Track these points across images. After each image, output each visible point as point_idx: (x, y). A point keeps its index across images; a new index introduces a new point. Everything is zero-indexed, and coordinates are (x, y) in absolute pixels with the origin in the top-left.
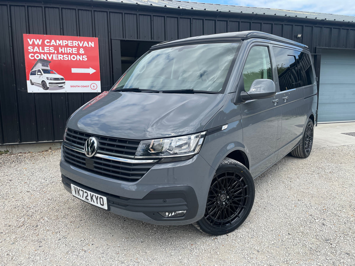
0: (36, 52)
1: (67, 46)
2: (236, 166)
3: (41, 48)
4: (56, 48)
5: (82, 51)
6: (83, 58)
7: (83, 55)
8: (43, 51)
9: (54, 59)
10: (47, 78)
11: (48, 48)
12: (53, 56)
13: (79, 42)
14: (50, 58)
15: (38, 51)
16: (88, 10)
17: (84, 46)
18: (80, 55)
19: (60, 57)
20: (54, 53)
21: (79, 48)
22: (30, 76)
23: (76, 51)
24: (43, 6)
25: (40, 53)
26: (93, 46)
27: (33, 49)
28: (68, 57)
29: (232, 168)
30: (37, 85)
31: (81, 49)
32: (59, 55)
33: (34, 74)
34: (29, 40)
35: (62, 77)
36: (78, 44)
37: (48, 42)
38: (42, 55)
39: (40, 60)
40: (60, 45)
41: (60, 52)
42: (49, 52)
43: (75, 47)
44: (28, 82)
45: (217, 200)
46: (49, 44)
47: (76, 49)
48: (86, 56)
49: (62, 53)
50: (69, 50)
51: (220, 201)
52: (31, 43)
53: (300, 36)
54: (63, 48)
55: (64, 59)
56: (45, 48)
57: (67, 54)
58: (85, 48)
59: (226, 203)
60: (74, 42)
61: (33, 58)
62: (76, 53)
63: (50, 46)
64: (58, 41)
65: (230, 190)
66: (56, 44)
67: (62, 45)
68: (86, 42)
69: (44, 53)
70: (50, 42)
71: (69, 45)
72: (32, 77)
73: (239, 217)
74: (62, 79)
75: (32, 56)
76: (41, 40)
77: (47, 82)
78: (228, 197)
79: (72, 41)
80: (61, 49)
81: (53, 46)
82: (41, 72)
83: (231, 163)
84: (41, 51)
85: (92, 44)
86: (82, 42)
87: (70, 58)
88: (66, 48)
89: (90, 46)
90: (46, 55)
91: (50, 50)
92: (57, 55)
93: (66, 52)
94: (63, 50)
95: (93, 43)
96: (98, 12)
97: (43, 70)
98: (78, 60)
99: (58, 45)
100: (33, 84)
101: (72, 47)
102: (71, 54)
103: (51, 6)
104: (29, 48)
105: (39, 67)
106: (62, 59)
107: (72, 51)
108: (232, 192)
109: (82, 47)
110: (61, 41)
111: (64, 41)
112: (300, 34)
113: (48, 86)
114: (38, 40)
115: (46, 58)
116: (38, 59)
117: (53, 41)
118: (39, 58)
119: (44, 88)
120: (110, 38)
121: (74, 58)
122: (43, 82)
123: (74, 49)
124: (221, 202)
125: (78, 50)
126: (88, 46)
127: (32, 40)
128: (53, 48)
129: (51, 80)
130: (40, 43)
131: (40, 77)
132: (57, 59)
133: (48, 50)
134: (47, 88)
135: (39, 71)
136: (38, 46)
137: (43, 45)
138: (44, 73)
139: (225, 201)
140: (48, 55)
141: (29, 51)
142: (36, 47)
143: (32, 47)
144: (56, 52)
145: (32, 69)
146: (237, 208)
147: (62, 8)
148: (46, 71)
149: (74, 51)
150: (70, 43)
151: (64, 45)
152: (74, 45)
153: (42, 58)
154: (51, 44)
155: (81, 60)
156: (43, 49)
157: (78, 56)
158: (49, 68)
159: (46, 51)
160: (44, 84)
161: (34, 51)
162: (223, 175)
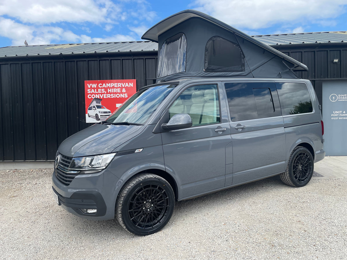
0: (93, 93)
1: (113, 87)
2: (159, 180)
3: (96, 90)
4: (106, 89)
5: (124, 90)
6: (124, 96)
7: (124, 93)
8: (97, 92)
9: (104, 97)
10: (99, 111)
11: (101, 89)
12: (103, 95)
13: (122, 84)
14: (102, 97)
15: (94, 92)
16: (130, 59)
17: (125, 86)
18: (122, 93)
19: (109, 96)
20: (104, 93)
21: (122, 88)
22: (88, 111)
23: (120, 90)
24: (98, 59)
25: (95, 94)
26: (132, 86)
27: (91, 91)
28: (114, 95)
29: (156, 182)
30: (92, 117)
31: (123, 89)
32: (108, 95)
33: (90, 109)
34: (88, 85)
35: (110, 111)
36: (122, 86)
37: (100, 86)
38: (96, 95)
39: (95, 98)
40: (108, 87)
41: (109, 92)
42: (101, 92)
43: (119, 87)
44: (87, 115)
45: (142, 206)
46: (101, 87)
47: (120, 89)
48: (127, 94)
49: (110, 93)
50: (115, 90)
51: (145, 207)
52: (89, 87)
53: (336, 61)
54: (111, 89)
55: (111, 97)
56: (99, 90)
57: (114, 93)
58: (126, 88)
59: (150, 210)
60: (119, 84)
61: (91, 98)
62: (120, 92)
63: (102, 88)
64: (107, 84)
65: (153, 199)
66: (106, 86)
67: (110, 87)
68: (127, 84)
69: (98, 94)
70: (102, 85)
71: (115, 86)
72: (89, 112)
73: (160, 223)
74: (109, 112)
75: (90, 96)
76: (96, 84)
77: (99, 115)
78: (152, 205)
79: (117, 84)
80: (110, 90)
81: (104, 88)
82: (95, 108)
83: (155, 177)
84: (96, 92)
85: (131, 85)
86: (125, 84)
87: (116, 96)
88: (112, 89)
89: (130, 86)
90: (99, 95)
91: (102, 91)
92: (106, 95)
93: (113, 92)
94: (111, 91)
95: (132, 83)
96: (137, 60)
97: (96, 106)
98: (121, 97)
99: (107, 87)
100: (90, 117)
101: (117, 88)
102: (116, 93)
103: (103, 59)
104: (88, 90)
105: (94, 104)
106: (110, 97)
107: (117, 91)
108: (155, 201)
109: (124, 87)
110: (110, 84)
111: (112, 84)
112: (336, 58)
113: (100, 118)
114: (94, 84)
115: (99, 97)
116: (93, 98)
117: (104, 84)
118: (95, 97)
119: (97, 119)
120: (145, 79)
121: (118, 96)
122: (97, 115)
123: (118, 89)
124: (146, 209)
125: (121, 90)
126: (128, 86)
127: (90, 84)
128: (104, 89)
129: (102, 113)
130: (95, 87)
131: (94, 111)
132: (106, 97)
133: (101, 91)
134: (99, 120)
135: (94, 107)
136: (94, 88)
137: (97, 88)
138: (97, 108)
139: (149, 208)
140: (100, 95)
141: (88, 92)
142: (93, 90)
143: (90, 90)
144: (106, 92)
145: (90, 105)
146: (159, 215)
147: (111, 60)
148: (99, 107)
149: (118, 90)
150: (115, 85)
151: (112, 87)
152: (119, 86)
153: (96, 98)
154: (103, 87)
155: (123, 97)
156: (97, 91)
157: (121, 94)
158: (100, 105)
159: (99, 92)
160: (97, 117)
161: (91, 93)
162: (149, 186)
